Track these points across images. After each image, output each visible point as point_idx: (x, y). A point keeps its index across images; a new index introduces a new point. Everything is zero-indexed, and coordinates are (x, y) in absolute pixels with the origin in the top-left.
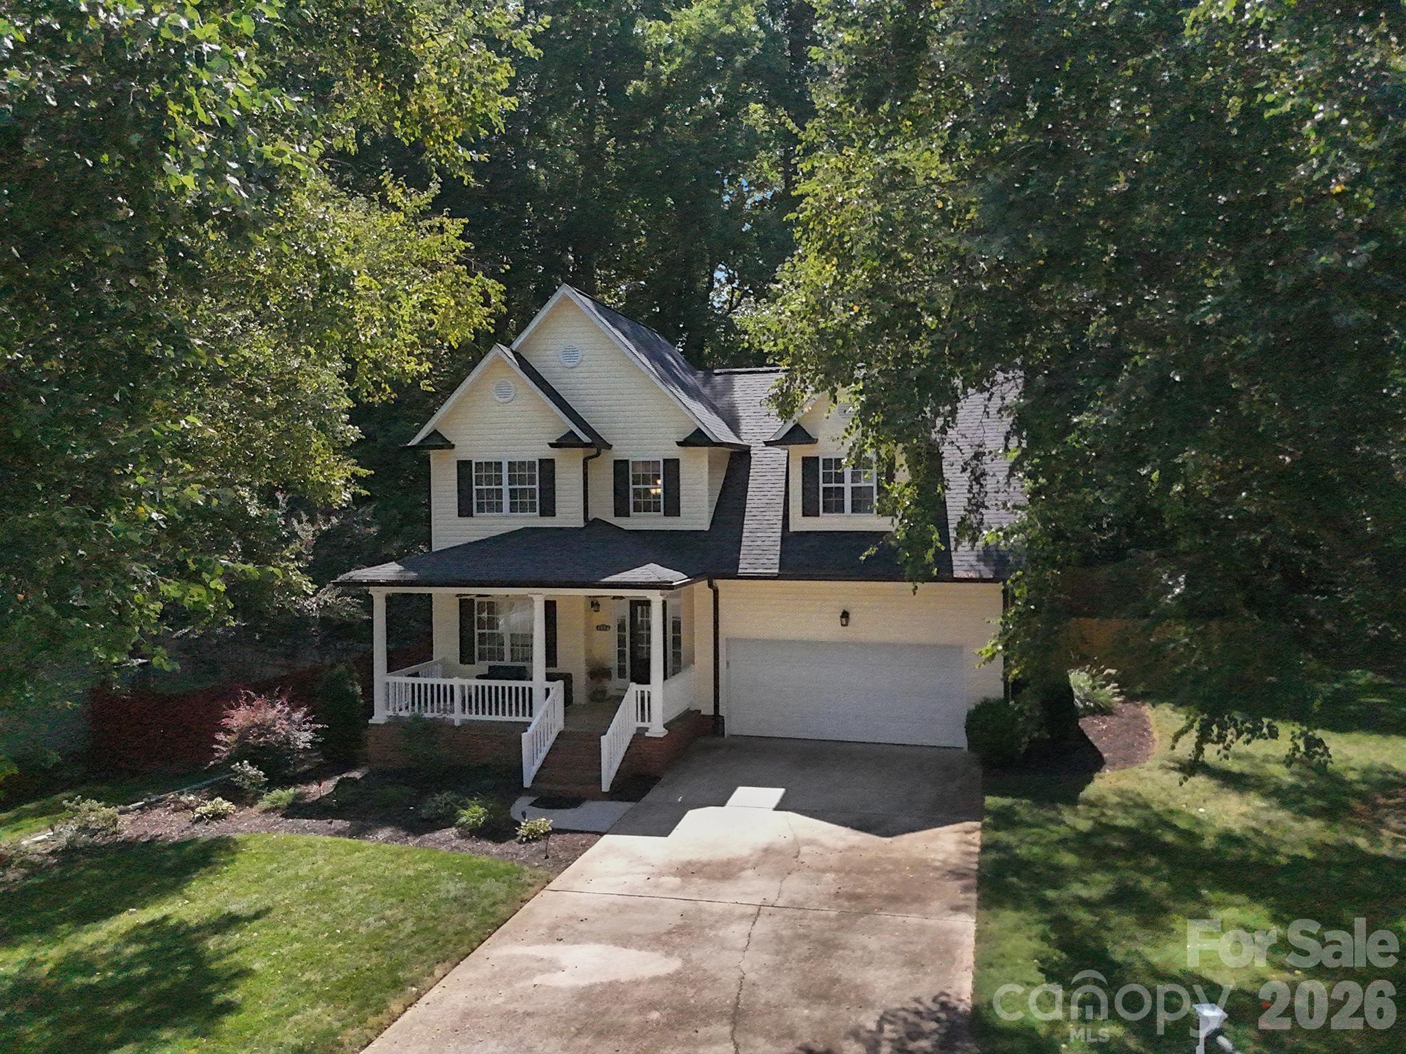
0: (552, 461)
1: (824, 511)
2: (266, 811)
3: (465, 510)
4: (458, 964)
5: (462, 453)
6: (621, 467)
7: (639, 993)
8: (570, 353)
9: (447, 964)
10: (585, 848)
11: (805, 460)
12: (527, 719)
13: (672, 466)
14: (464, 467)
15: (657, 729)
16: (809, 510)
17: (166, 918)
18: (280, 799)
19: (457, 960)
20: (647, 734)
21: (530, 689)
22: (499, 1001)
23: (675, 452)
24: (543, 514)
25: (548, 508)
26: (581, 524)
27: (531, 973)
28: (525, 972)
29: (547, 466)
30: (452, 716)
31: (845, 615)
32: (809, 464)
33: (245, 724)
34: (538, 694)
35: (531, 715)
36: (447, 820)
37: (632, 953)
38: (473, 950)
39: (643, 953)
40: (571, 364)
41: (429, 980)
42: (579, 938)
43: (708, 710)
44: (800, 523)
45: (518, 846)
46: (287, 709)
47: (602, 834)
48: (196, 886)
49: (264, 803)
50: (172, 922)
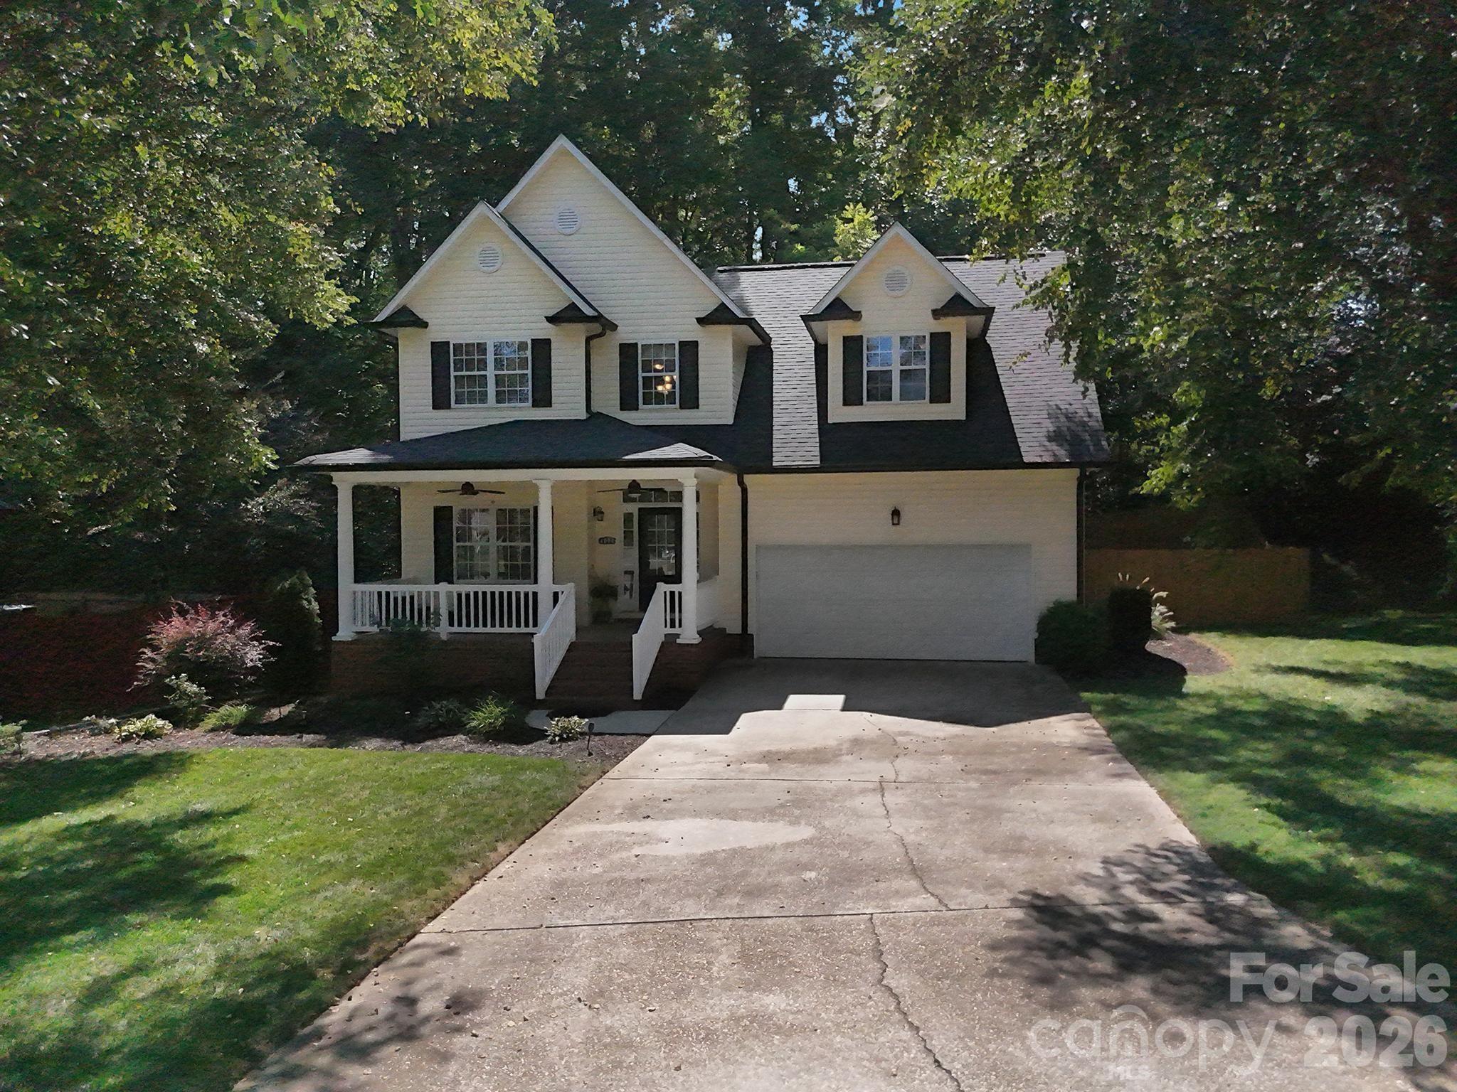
0: (548, 342)
1: (868, 400)
2: (212, 730)
3: (440, 401)
4: (524, 842)
5: (438, 332)
6: (628, 351)
7: (777, 856)
8: (568, 219)
9: (510, 842)
10: (634, 747)
11: (847, 340)
12: (531, 629)
13: (689, 350)
14: (439, 350)
15: (689, 634)
16: (851, 398)
17: (110, 818)
18: (230, 715)
19: (522, 837)
20: (678, 641)
21: (535, 594)
22: (596, 871)
23: (692, 332)
24: (536, 404)
25: (543, 397)
26: (583, 415)
27: (624, 847)
28: (618, 844)
29: (542, 348)
30: (437, 629)
31: (896, 513)
32: (853, 346)
33: (180, 637)
34: (545, 601)
35: (535, 625)
36: (452, 727)
37: (747, 825)
38: (538, 830)
39: (760, 824)
40: (568, 231)
41: (493, 856)
42: (670, 815)
43: (735, 628)
44: (839, 413)
45: (550, 746)
46: (231, 622)
47: (649, 736)
48: (138, 791)
49: (212, 720)
50: (120, 821)
